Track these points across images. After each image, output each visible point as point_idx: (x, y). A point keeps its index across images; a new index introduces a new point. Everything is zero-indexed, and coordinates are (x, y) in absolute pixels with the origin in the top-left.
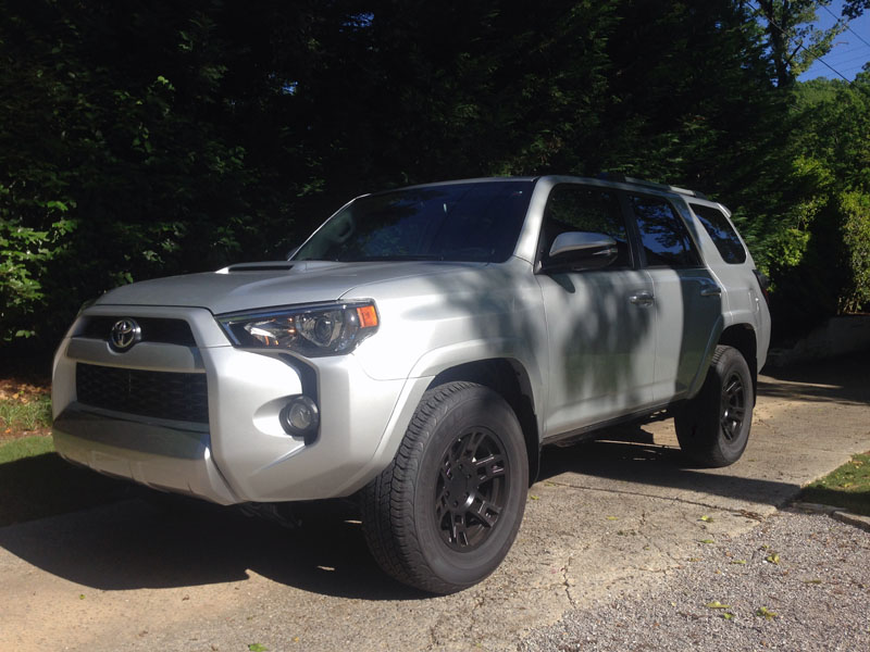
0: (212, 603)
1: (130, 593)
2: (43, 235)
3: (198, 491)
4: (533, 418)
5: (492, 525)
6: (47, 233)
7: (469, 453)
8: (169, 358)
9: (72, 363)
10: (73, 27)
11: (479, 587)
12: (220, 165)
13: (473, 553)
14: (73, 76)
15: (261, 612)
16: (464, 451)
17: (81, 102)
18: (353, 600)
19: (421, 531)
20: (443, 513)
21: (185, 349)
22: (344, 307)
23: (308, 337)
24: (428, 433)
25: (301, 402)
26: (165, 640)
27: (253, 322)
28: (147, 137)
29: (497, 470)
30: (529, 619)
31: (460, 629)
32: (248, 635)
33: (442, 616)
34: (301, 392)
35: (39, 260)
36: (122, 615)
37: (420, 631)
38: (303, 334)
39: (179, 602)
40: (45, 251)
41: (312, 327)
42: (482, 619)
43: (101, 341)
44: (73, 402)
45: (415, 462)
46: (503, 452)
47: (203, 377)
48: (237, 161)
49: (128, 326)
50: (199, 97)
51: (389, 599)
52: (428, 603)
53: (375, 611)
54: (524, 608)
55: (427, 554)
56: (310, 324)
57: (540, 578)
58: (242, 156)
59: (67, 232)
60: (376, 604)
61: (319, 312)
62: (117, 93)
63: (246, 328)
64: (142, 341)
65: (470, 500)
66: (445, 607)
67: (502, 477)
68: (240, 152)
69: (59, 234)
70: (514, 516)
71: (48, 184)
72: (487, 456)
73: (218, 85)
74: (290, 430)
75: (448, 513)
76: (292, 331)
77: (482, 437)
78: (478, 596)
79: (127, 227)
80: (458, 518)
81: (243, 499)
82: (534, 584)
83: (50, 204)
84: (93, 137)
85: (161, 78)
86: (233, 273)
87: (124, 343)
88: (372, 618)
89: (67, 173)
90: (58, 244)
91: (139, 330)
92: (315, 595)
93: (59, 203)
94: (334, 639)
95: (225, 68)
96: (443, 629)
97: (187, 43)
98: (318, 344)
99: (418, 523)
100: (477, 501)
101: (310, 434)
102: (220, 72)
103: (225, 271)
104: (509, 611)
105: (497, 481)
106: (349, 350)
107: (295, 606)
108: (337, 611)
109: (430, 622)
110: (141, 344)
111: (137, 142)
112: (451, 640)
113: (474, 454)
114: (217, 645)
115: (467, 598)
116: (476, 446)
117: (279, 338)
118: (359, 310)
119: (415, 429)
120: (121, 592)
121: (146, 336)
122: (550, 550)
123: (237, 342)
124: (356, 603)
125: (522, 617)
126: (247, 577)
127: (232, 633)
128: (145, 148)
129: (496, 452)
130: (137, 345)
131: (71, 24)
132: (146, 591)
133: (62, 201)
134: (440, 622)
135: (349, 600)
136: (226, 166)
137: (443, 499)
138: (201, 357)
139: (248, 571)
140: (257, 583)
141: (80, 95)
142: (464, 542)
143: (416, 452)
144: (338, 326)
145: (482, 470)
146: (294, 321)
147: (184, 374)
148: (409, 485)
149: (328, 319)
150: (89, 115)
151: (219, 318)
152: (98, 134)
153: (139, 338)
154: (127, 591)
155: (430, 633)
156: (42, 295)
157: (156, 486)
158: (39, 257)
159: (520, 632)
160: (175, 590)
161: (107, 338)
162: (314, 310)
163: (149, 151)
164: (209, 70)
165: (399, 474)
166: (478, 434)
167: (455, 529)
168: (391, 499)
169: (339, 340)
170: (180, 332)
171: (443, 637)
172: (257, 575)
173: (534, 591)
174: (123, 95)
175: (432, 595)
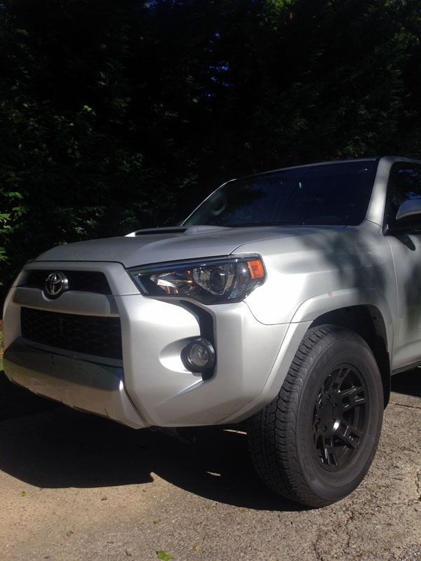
0: (125, 505)
1: (61, 492)
2: (7, 216)
3: (113, 417)
4: (387, 355)
5: (355, 447)
6: (9, 215)
7: (335, 386)
8: (89, 304)
9: (18, 307)
10: (26, 72)
11: (346, 501)
12: (126, 166)
13: (341, 472)
14: (26, 105)
15: (165, 515)
16: (332, 384)
17: (31, 123)
18: (241, 508)
19: (301, 456)
20: (317, 437)
21: (103, 296)
22: (236, 260)
23: (204, 286)
24: (306, 371)
25: (199, 343)
26: (87, 541)
27: (158, 275)
28: (76, 147)
29: (358, 400)
30: (398, 536)
31: (339, 544)
32: (155, 540)
33: (320, 530)
34: (199, 334)
35: (4, 233)
36: (54, 513)
37: (304, 545)
38: (200, 284)
39: (99, 502)
40: (8, 227)
41: (208, 278)
42: (356, 535)
43: (37, 290)
44: (19, 338)
45: (296, 395)
46: (364, 385)
47: (117, 321)
48: (138, 163)
49: (58, 278)
50: (112, 121)
51: (272, 509)
52: (305, 515)
53: (259, 521)
54: (390, 525)
55: (306, 475)
56: (206, 276)
57: (398, 494)
58: (141, 160)
59: (23, 214)
60: (260, 513)
61: (214, 265)
62: (56, 117)
63: (152, 279)
64: (69, 290)
65: (336, 426)
66: (320, 520)
67: (362, 406)
68: (139, 157)
69: (18, 215)
70: (373, 439)
71: (9, 180)
72: (350, 387)
73: (125, 111)
74: (189, 367)
75: (320, 437)
76: (190, 282)
77: (348, 372)
78: (347, 510)
79: (64, 210)
80: (328, 441)
81: (151, 423)
82: (393, 499)
83: (11, 194)
84: (41, 149)
85: (86, 107)
86: (139, 236)
87: (55, 292)
88: (259, 529)
89: (22, 172)
90: (17, 222)
91: (66, 281)
92: (208, 501)
93: (17, 194)
94: (229, 550)
95: (129, 99)
96: (323, 544)
97: (104, 80)
98: (213, 293)
99: (299, 449)
100: (342, 425)
101: (207, 370)
102: (126, 102)
103: (132, 235)
104: (378, 527)
105: (357, 409)
106: (240, 298)
107: (192, 512)
108: (229, 519)
109: (311, 536)
110: (68, 292)
111: (70, 151)
112: (333, 557)
113: (339, 386)
114: (130, 550)
115: (337, 511)
116: (342, 379)
117: (179, 288)
118: (249, 263)
119: (295, 367)
120: (54, 490)
121: (73, 286)
122: (398, 465)
123: (145, 291)
124: (243, 511)
125: (391, 534)
126: (151, 480)
127: (143, 537)
128: (75, 155)
129: (358, 384)
130: (64, 293)
131: (24, 70)
132: (73, 490)
133: (19, 192)
134: (319, 537)
135: (237, 509)
136: (130, 167)
137: (316, 425)
138: (116, 304)
139: (153, 474)
140: (160, 486)
141: (32, 119)
142: (333, 462)
143: (296, 387)
144: (231, 277)
145: (346, 400)
146: (192, 272)
147: (102, 317)
148: (292, 415)
149: (222, 272)
150: (37, 133)
151: (130, 270)
152: (44, 146)
153: (67, 287)
154: (59, 489)
155: (312, 548)
156: (6, 257)
157: (79, 409)
158: (4, 231)
159: (394, 550)
160: (96, 490)
161: (42, 288)
162: (209, 264)
163: (78, 157)
164: (119, 100)
165: (283, 405)
166: (345, 370)
167: (326, 450)
168: (275, 427)
169: (231, 289)
170: (97, 283)
171: (326, 552)
172: (159, 478)
173: (395, 506)
174: (60, 119)
175: (308, 508)
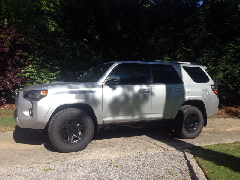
2: (54, 74)
5: (80, 140)
7: (74, 123)
46: (84, 124)
58: (101, 55)
73: (99, 39)
75: (68, 135)
83: (55, 68)
85: (85, 39)
100: (78, 134)
111: (77, 54)
133: (58, 67)
136: (97, 58)
144: (39, 95)
150: (68, 48)
151: (24, 92)
163: (79, 56)
167: (69, 139)
169: (39, 98)
